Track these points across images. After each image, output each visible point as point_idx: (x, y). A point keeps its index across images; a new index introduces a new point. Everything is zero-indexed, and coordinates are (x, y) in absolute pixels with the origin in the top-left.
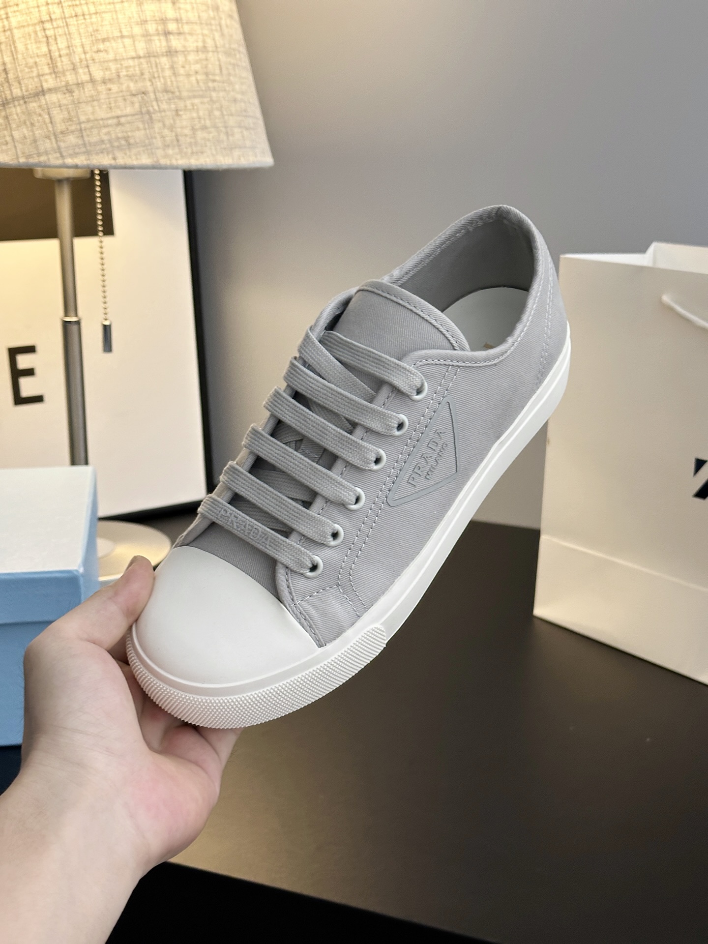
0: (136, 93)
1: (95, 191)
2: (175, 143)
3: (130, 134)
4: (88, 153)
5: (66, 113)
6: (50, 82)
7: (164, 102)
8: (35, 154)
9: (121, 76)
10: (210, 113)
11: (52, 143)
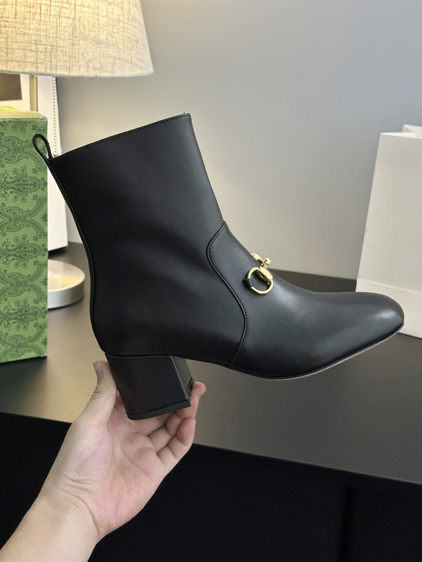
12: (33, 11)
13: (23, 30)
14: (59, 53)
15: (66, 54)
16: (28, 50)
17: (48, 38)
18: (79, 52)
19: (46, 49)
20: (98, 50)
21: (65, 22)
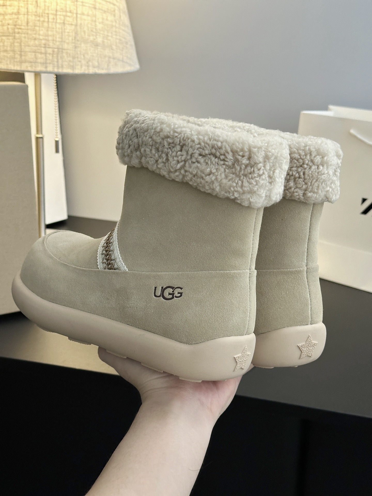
12: (42, 19)
13: (34, 36)
14: (64, 55)
15: (70, 55)
16: (38, 52)
17: (54, 42)
18: (80, 54)
19: (53, 51)
20: (96, 51)
21: (69, 28)
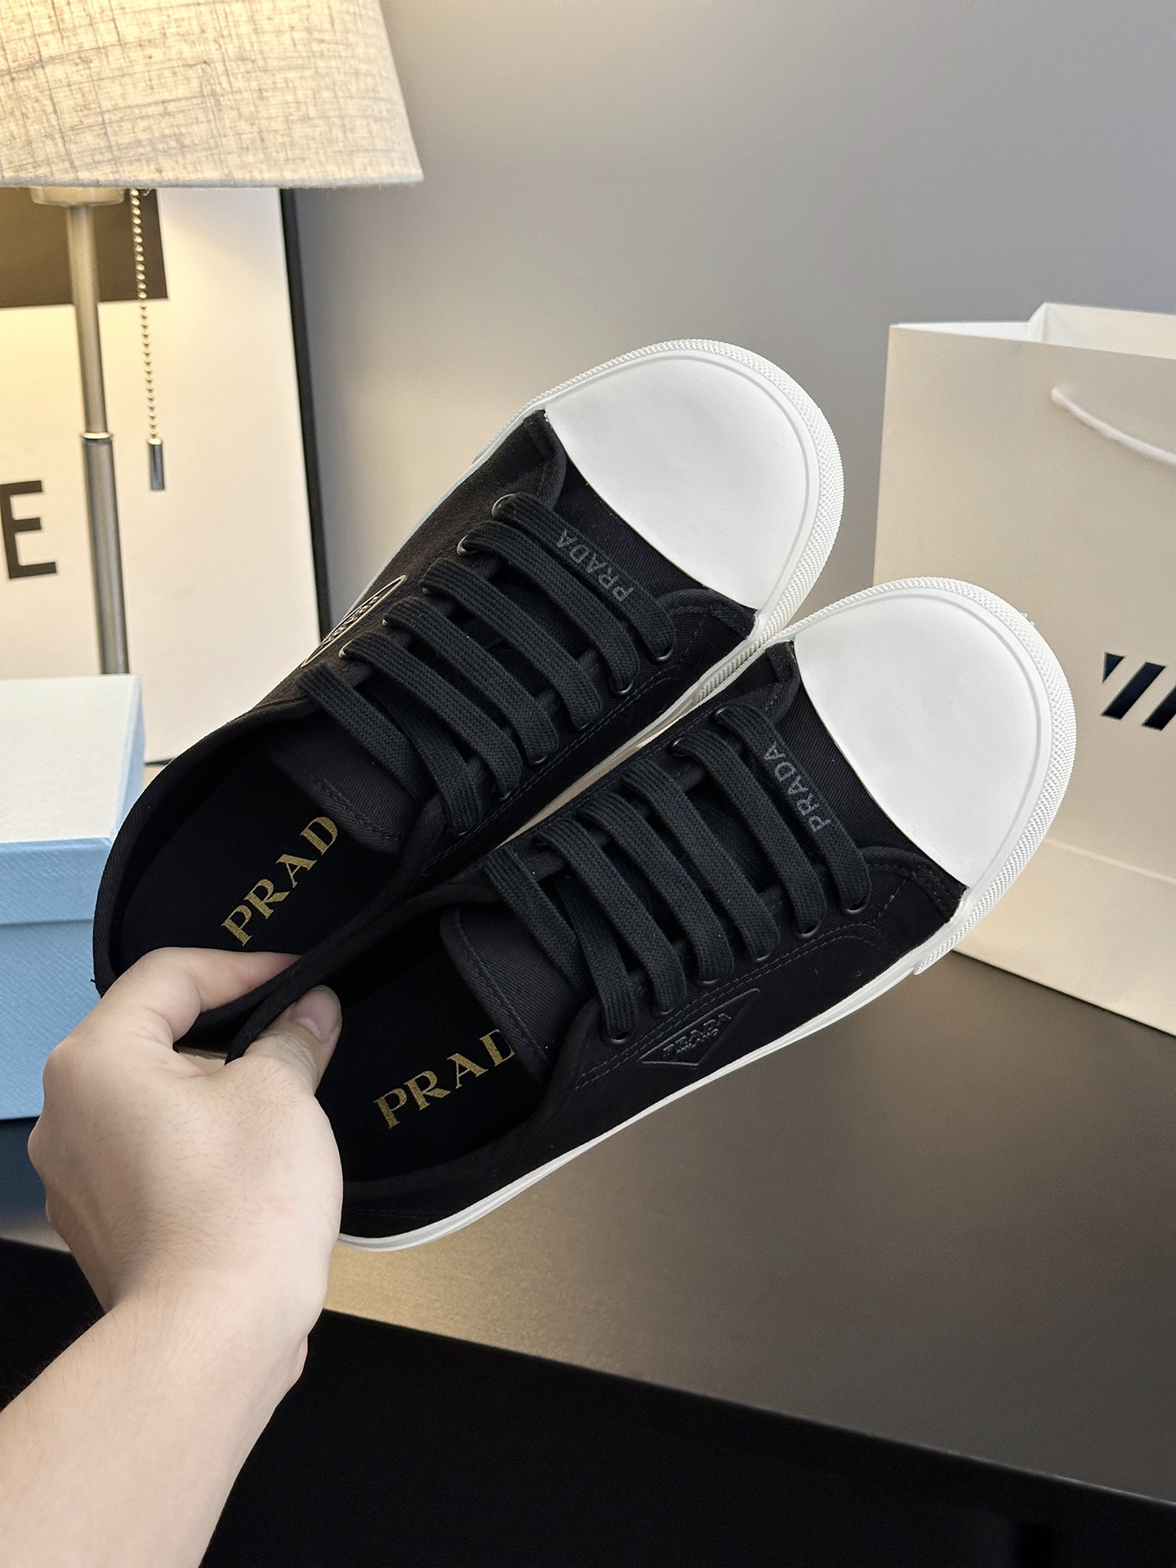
0: (191, 63)
1: (131, 225)
2: (258, 142)
3: (183, 130)
4: (115, 161)
5: (79, 95)
6: (52, 46)
7: (239, 76)
8: (29, 163)
9: (168, 35)
10: (316, 93)
11: (56, 145)
